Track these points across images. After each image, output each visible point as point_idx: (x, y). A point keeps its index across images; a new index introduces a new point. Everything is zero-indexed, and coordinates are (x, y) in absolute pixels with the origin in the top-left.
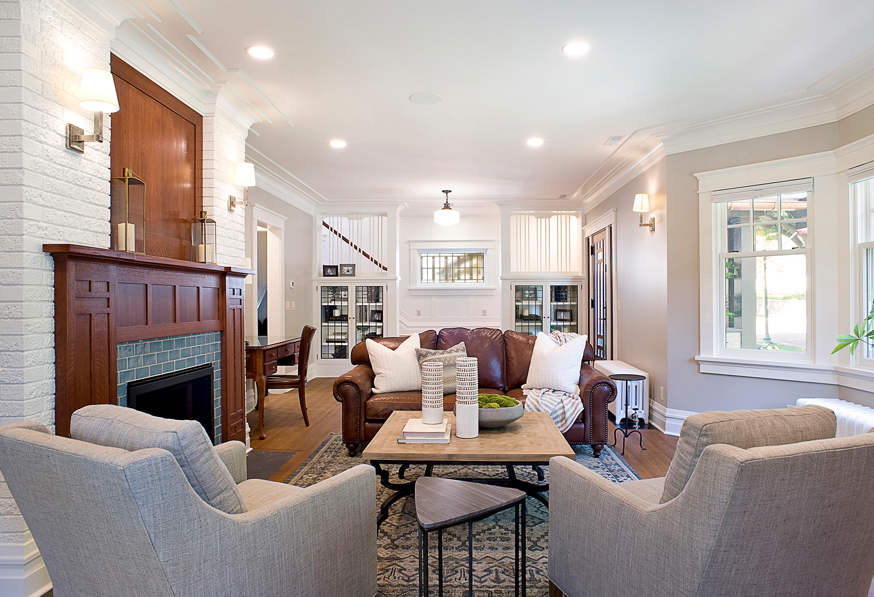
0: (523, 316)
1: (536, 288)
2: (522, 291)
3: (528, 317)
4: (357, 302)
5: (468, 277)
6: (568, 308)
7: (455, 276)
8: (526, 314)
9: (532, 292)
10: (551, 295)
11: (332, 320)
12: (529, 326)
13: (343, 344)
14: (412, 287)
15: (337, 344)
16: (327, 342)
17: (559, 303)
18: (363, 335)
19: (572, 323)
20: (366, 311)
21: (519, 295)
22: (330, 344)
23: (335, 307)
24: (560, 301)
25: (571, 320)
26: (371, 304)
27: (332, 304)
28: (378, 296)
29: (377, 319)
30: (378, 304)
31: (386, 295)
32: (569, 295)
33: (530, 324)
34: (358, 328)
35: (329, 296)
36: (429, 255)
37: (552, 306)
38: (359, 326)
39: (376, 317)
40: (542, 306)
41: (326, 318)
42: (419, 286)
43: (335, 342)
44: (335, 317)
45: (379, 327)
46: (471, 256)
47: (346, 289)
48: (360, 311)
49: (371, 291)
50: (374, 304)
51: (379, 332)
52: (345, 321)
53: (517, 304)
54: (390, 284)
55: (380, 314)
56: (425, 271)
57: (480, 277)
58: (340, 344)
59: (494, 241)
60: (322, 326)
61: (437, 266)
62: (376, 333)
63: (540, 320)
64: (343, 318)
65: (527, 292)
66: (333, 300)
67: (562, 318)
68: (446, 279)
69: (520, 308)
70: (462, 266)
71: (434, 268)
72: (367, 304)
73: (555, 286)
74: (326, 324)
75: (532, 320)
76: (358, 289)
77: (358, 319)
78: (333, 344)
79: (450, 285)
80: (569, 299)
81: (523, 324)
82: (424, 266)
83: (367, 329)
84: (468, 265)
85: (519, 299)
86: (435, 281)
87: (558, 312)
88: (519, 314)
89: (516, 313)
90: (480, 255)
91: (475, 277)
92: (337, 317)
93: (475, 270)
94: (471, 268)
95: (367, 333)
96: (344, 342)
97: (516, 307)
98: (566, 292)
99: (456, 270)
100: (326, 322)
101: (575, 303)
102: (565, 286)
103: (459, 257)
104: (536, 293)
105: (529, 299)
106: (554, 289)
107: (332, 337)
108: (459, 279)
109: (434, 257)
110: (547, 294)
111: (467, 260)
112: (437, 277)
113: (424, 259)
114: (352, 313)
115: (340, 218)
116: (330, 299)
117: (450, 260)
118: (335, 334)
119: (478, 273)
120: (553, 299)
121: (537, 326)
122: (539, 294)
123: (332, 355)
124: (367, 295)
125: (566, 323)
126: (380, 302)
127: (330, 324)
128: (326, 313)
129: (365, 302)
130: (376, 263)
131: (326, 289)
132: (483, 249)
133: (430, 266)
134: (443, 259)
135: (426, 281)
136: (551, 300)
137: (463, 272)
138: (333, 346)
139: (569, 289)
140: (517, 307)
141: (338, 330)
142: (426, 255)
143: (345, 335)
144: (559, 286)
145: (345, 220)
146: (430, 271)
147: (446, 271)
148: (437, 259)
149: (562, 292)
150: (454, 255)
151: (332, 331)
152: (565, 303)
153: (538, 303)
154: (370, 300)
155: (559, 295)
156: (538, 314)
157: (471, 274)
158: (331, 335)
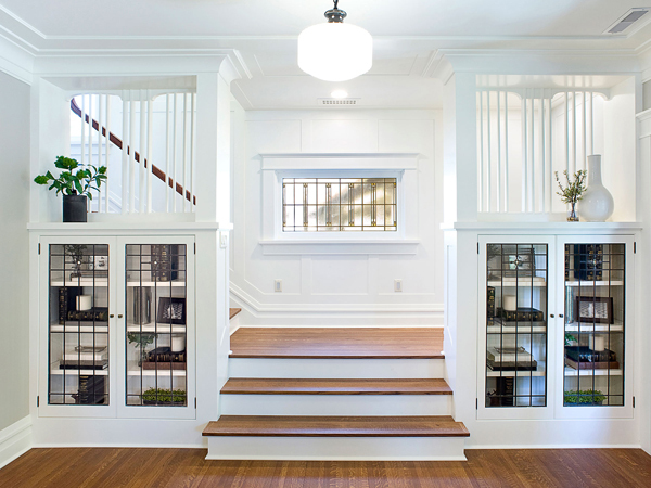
0: (505, 311)
1: (532, 250)
2: (502, 255)
3: (514, 313)
4: (128, 278)
5: (368, 221)
6: (604, 294)
7: (345, 218)
8: (511, 306)
9: (523, 258)
10: (567, 265)
11: (72, 319)
12: (517, 333)
13: (98, 373)
14: (266, 239)
15: (84, 372)
16: (61, 367)
17: (584, 283)
18: (143, 353)
19: (613, 328)
20: (148, 298)
21: (495, 263)
22: (68, 372)
23: (79, 291)
24: (585, 279)
25: (611, 321)
26: (159, 284)
27: (74, 283)
28: (175, 265)
29: (174, 317)
30: (175, 284)
31: (192, 263)
32: (605, 266)
33: (520, 329)
34: (131, 337)
35: (68, 266)
36: (297, 181)
37: (569, 290)
38: (132, 333)
39: (172, 312)
40: (545, 290)
41: (60, 315)
42: (279, 236)
43: (79, 367)
44: (79, 312)
45: (178, 335)
46: (374, 183)
47: (104, 250)
48: (136, 300)
49: (160, 256)
50: (167, 284)
51: (176, 347)
52: (102, 320)
53: (492, 284)
54: (201, 239)
55: (181, 305)
56: (289, 210)
57: (390, 221)
58: (90, 372)
59: (417, 154)
60: (50, 332)
61: (312, 200)
62: (169, 349)
63: (542, 320)
64: (98, 314)
65: (513, 258)
66: (75, 275)
67: (591, 315)
68: (329, 224)
69: (498, 294)
70: (358, 201)
71: (305, 205)
72: (152, 284)
73: (576, 246)
74: (61, 328)
75: (523, 320)
76: (131, 250)
77: (131, 316)
78: (76, 372)
79: (334, 236)
80: (605, 274)
81: (505, 329)
82: (289, 200)
83: (151, 339)
84: (367, 199)
85: (494, 273)
86: (309, 229)
87: (581, 303)
88: (496, 306)
89: (488, 305)
90: (390, 182)
91: (380, 221)
92: (85, 312)
93: (380, 210)
94: (374, 204)
95: (150, 347)
96: (100, 368)
97: (488, 292)
98: (599, 258)
99: (346, 209)
100: (60, 324)
101: (620, 283)
102: (597, 245)
103: (351, 185)
104: (532, 261)
105: (516, 274)
106: (572, 252)
107: (72, 357)
108: (352, 224)
109: (305, 185)
110: (557, 263)
111: (367, 190)
112: (312, 221)
113: (289, 188)
114: (117, 304)
115: (104, 97)
116: (68, 274)
117: (335, 190)
118: (79, 350)
119: (386, 213)
120: (571, 274)
121: (536, 333)
122: (540, 262)
123: (73, 395)
124: (152, 263)
125: (599, 328)
126: (181, 280)
127: (68, 328)
128: (60, 303)
129: (147, 280)
130: (179, 189)
131: (60, 252)
132: (394, 170)
133: (300, 200)
134: (322, 188)
135: (292, 229)
136: (567, 275)
137: (358, 213)
138: (75, 376)
139: (606, 251)
140: (490, 292)
141: (87, 341)
142: (292, 181)
143: (103, 353)
144: (583, 246)
145: (116, 101)
146: (300, 210)
147: (329, 210)
148: (311, 188)
149: (592, 258)
150: (342, 181)
151: (72, 343)
152: (598, 283)
153: (538, 283)
154: (157, 274)
155: (583, 266)
156: (537, 306)
157: (374, 217)
158: (70, 353)
